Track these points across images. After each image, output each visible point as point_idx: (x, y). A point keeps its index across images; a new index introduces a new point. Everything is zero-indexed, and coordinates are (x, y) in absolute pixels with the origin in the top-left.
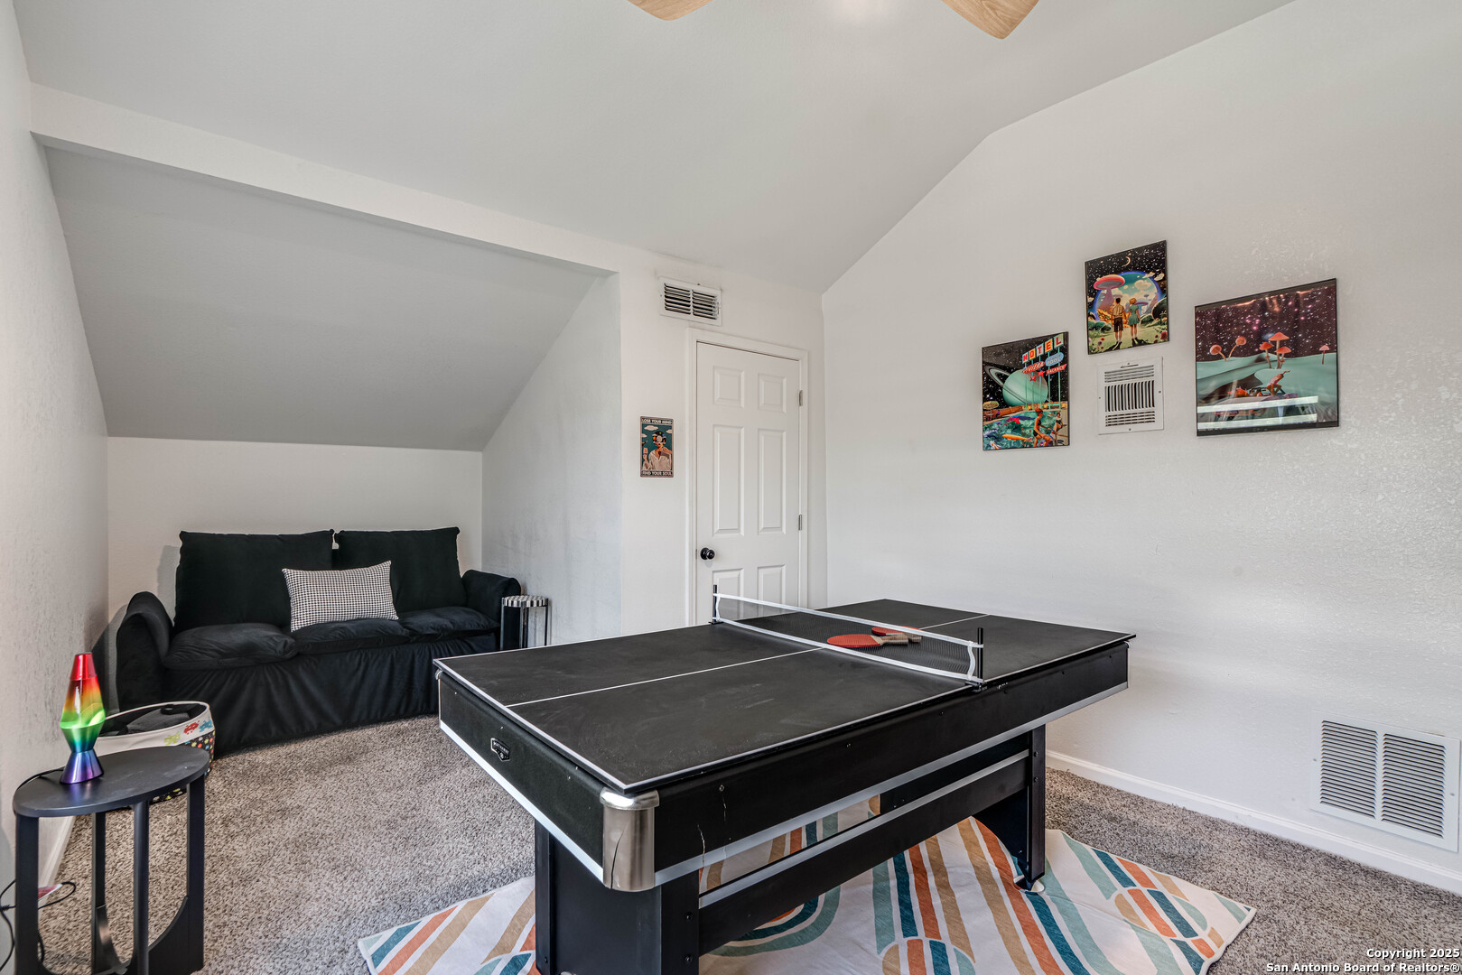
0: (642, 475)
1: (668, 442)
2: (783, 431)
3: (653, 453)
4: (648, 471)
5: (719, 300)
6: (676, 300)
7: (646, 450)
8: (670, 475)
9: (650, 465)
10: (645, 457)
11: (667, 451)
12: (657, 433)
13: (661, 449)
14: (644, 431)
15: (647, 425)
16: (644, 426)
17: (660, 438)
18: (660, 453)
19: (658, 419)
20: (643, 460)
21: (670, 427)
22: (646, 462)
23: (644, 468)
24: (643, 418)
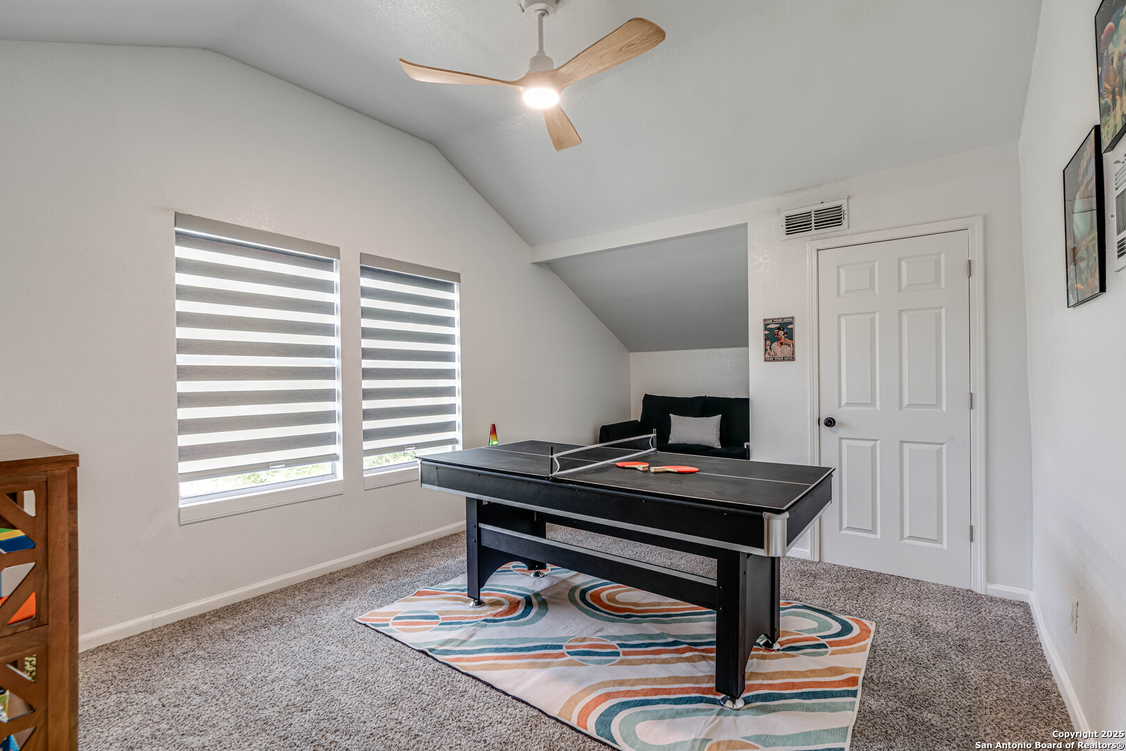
0: (765, 361)
1: (790, 334)
2: (942, 308)
3: (775, 344)
4: (770, 357)
5: (844, 208)
6: (796, 225)
7: (768, 342)
8: (792, 359)
9: (772, 353)
10: (768, 348)
11: (789, 341)
12: (779, 329)
13: (783, 341)
14: (766, 329)
15: (768, 325)
16: (766, 325)
17: (781, 333)
18: (781, 343)
19: (779, 319)
20: (766, 350)
21: (791, 323)
22: (769, 351)
23: (767, 356)
24: (765, 320)
